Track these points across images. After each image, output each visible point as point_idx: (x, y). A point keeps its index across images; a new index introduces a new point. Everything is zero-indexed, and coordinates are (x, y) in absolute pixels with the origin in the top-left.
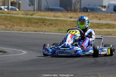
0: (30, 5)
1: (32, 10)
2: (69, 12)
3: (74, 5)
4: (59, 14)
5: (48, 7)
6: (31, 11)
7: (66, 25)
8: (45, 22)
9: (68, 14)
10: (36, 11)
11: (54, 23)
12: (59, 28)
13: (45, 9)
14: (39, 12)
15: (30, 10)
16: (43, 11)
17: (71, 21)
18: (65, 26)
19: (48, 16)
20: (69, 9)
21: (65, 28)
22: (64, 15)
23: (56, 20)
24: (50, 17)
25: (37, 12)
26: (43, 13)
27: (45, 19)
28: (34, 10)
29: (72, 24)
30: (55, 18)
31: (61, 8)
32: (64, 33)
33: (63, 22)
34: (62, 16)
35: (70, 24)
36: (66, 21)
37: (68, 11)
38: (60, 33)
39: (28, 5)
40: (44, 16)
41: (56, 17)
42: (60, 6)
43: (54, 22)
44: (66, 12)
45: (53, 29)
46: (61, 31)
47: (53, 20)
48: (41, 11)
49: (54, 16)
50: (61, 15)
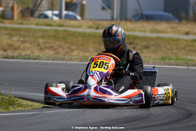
0: (103, 8)
1: (109, 17)
2: (184, 21)
3: (193, 6)
4: (163, 26)
5: (139, 12)
6: (106, 20)
7: (176, 49)
8: (136, 43)
9: (181, 25)
10: (117, 20)
11: (153, 45)
12: (164, 55)
13: (135, 17)
14: (123, 23)
15: (104, 18)
16: (130, 21)
17: (187, 41)
18: (175, 51)
19: (140, 31)
20: (183, 15)
21: (175, 54)
22: (172, 28)
23: (157, 38)
24: (145, 31)
25: (119, 22)
26: (129, 25)
27: (135, 38)
28: (112, 19)
29: (190, 46)
30: (154, 35)
31: (166, 14)
32: (173, 65)
33: (172, 42)
34: (169, 30)
35: (186, 46)
36: (178, 40)
37: (180, 19)
38: (165, 64)
39: (100, 8)
40: (133, 30)
41: (157, 32)
42: (166, 10)
43: (152, 43)
44: (177, 21)
45: (150, 57)
46: (167, 61)
47: (151, 39)
48: (126, 20)
49: (153, 31)
50: (167, 27)
